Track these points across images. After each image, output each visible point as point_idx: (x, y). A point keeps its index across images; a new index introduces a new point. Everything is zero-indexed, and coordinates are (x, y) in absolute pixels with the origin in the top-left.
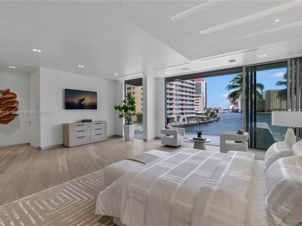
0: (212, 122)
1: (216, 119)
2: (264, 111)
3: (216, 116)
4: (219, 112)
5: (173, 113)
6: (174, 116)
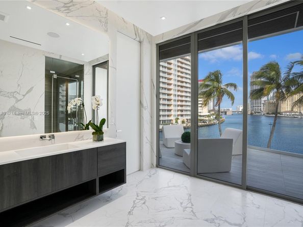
2: (274, 114)
4: (227, 114)
5: (171, 115)
6: (172, 118)
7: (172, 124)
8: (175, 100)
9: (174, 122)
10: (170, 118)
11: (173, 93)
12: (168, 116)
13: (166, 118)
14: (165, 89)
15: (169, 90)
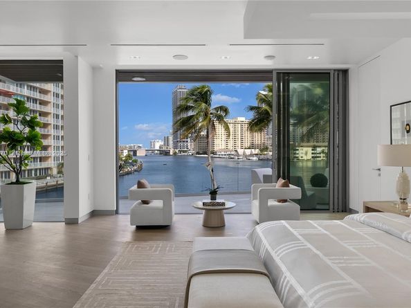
0: (128, 173)
1: (135, 168)
2: (205, 153)
3: (136, 161)
4: (138, 155)
5: (48, 157)
6: (51, 163)
7: (51, 176)
8: (56, 127)
9: (55, 171)
10: (44, 165)
11: (52, 112)
12: (42, 159)
13: (38, 165)
14: (35, 100)
15: (43, 103)
